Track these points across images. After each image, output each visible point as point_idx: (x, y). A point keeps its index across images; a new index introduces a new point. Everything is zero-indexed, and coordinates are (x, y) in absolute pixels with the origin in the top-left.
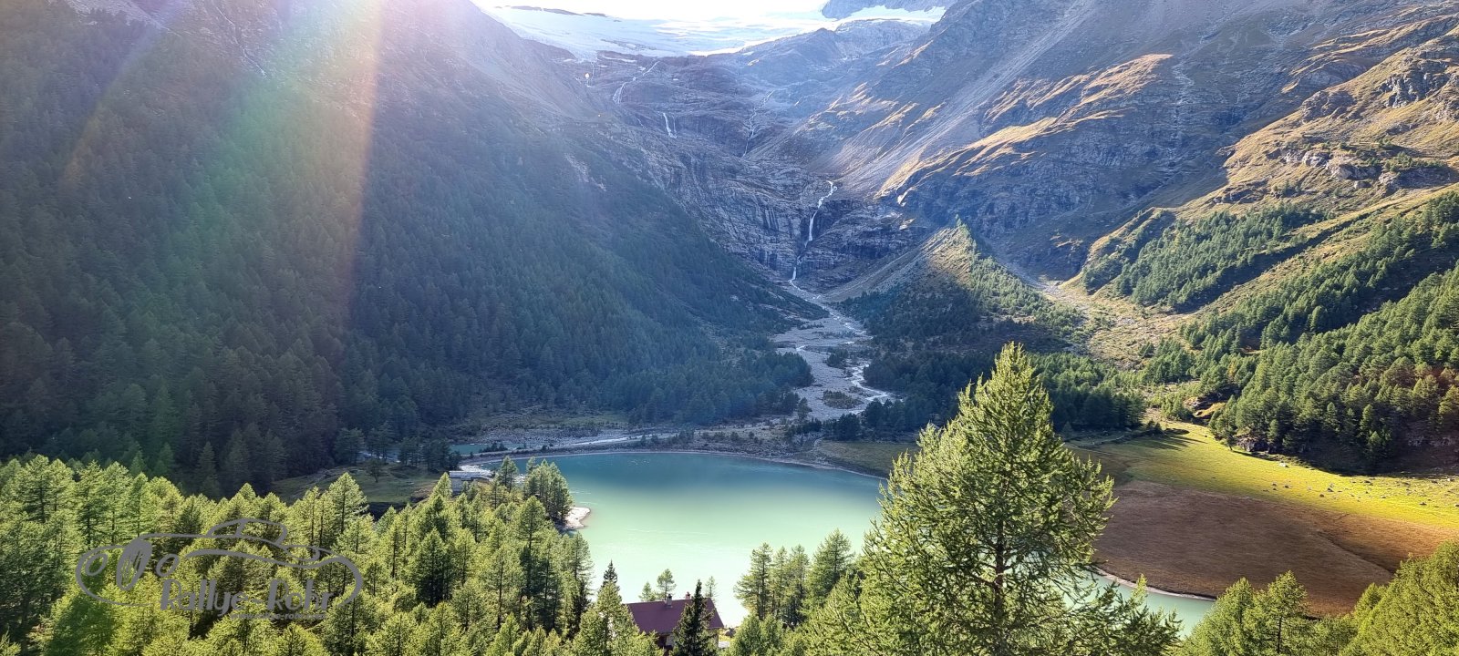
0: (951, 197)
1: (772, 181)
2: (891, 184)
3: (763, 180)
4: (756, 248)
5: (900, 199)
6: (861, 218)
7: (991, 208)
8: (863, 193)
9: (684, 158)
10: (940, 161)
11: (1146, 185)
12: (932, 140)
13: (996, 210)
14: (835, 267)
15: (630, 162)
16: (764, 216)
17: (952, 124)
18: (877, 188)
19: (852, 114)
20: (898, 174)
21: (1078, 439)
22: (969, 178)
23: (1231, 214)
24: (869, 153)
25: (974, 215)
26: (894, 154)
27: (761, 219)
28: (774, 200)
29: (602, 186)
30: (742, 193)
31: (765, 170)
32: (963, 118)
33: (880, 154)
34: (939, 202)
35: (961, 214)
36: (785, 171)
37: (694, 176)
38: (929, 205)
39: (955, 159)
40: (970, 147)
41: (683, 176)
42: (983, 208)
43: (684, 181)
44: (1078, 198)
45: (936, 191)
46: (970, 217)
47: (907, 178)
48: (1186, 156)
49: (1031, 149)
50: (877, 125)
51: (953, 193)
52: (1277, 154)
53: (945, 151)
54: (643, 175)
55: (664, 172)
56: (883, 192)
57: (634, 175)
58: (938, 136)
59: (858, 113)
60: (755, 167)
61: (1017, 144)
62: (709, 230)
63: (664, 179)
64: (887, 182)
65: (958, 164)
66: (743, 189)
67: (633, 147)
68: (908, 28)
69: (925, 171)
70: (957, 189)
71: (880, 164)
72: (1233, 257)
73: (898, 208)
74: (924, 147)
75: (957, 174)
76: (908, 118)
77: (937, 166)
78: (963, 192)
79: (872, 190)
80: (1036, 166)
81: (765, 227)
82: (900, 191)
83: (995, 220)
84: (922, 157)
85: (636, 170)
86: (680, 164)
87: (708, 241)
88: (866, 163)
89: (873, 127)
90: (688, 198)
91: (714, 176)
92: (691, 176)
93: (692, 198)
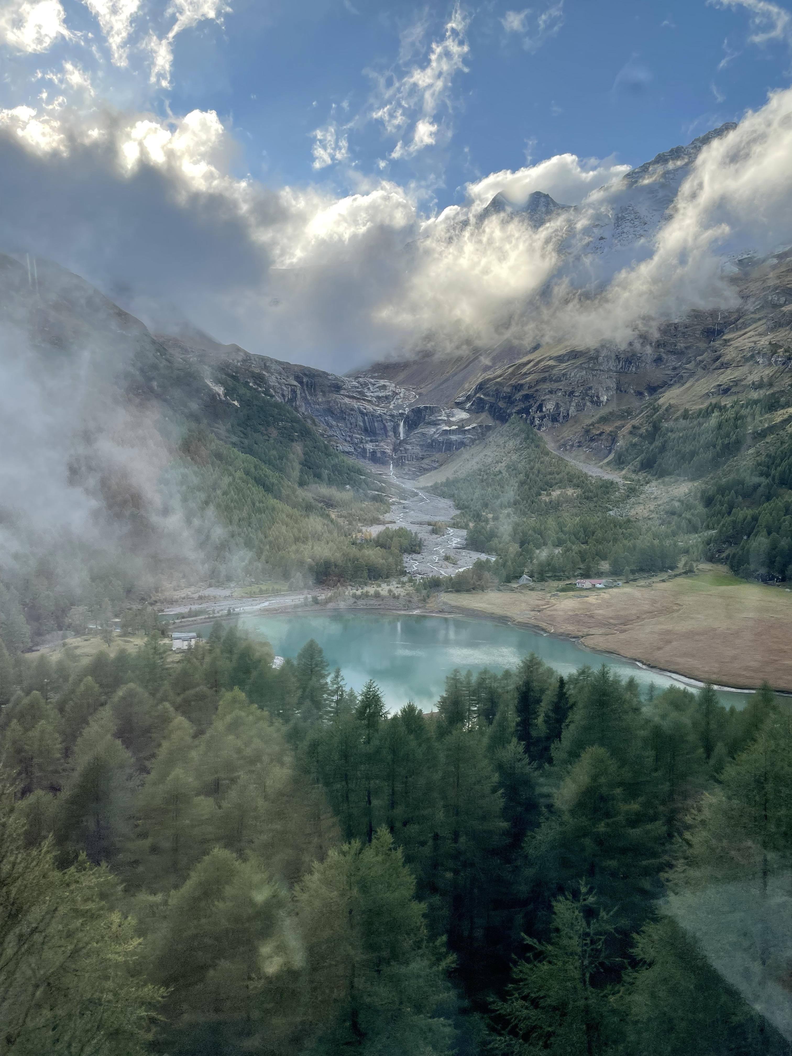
1: (368, 394)
3: (361, 393)
4: (360, 447)
7: (540, 408)
9: (297, 378)
10: (499, 372)
11: (656, 385)
13: (544, 409)
14: (423, 459)
15: (255, 383)
16: (364, 421)
20: (467, 384)
22: (522, 385)
23: (723, 404)
25: (528, 413)
27: (362, 424)
28: (370, 408)
29: (236, 403)
30: (346, 404)
31: (361, 385)
34: (500, 404)
35: (518, 413)
36: (377, 386)
37: (307, 392)
38: (492, 407)
39: (510, 370)
40: (520, 361)
41: (298, 392)
42: (534, 408)
43: (299, 396)
44: (606, 397)
45: (497, 396)
46: (525, 416)
47: (474, 387)
48: (684, 361)
49: (568, 360)
51: (510, 397)
52: (752, 356)
53: (502, 364)
54: (267, 393)
55: (282, 389)
57: (259, 392)
60: (354, 383)
61: (557, 357)
62: (322, 435)
63: (283, 395)
65: (513, 374)
66: (347, 400)
67: (257, 371)
69: (488, 381)
70: (513, 394)
72: (728, 435)
75: (513, 382)
77: (498, 377)
78: (518, 396)
80: (573, 374)
81: (366, 430)
83: (545, 417)
84: (484, 370)
85: (260, 389)
86: (295, 383)
87: (324, 443)
90: (303, 409)
91: (322, 391)
92: (304, 392)
93: (306, 409)
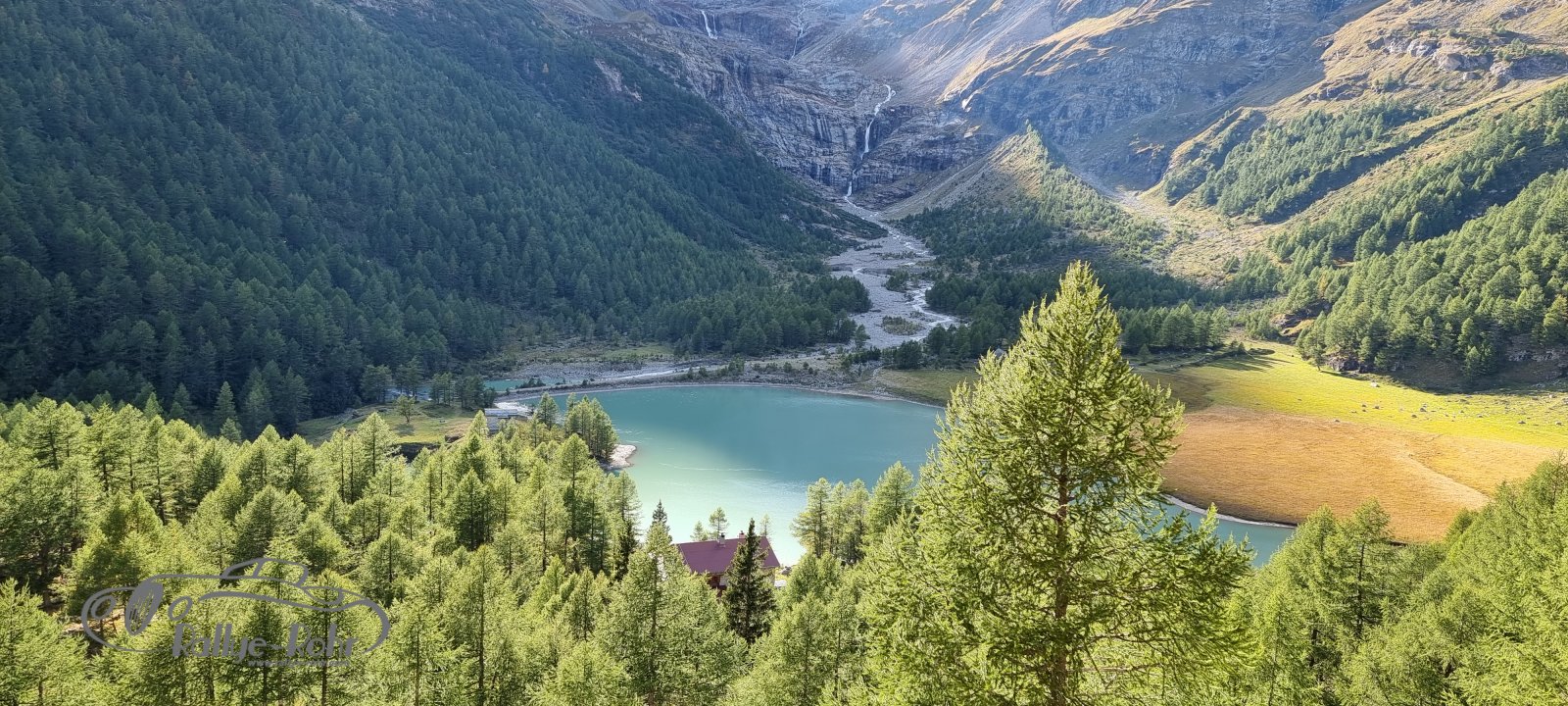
0: (1021, 100)
1: (823, 86)
2: (955, 86)
3: (813, 85)
4: (807, 162)
5: (965, 103)
6: (922, 126)
7: (1064, 112)
8: (924, 97)
9: (726, 62)
10: (1008, 59)
11: (1234, 82)
12: (1000, 36)
13: (1070, 114)
14: (893, 181)
15: (666, 67)
16: (815, 126)
17: (1022, 18)
18: (939, 92)
19: (911, 8)
20: (963, 74)
21: (1155, 362)
22: (1040, 78)
23: (1328, 112)
24: (931, 52)
25: (1046, 119)
26: (958, 53)
27: (812, 129)
28: (825, 107)
29: (637, 95)
30: (791, 100)
31: (815, 74)
32: (1034, 10)
33: (942, 53)
34: (1007, 106)
35: (1031, 119)
36: (838, 74)
37: (738, 82)
38: (996, 109)
39: (1025, 57)
40: (1042, 43)
41: (726, 82)
42: (1056, 112)
43: (726, 87)
44: (1159, 99)
45: (1004, 94)
46: (1041, 122)
47: (972, 80)
48: (1279, 48)
49: (1109, 43)
50: (940, 20)
51: (1022, 96)
52: (1381, 42)
53: (1014, 48)
54: (682, 82)
55: (705, 79)
56: (946, 96)
57: (672, 82)
58: (1006, 31)
59: (917, 6)
60: (806, 71)
61: (1093, 38)
62: (755, 143)
63: (704, 85)
64: (951, 85)
65: (1029, 62)
66: (792, 95)
67: (669, 50)
69: (993, 71)
70: (1027, 91)
71: (943, 64)
72: (1328, 160)
73: (962, 113)
74: (992, 44)
75: (1028, 73)
76: (972, 13)
77: (1006, 66)
78: (1034, 94)
79: (934, 94)
80: (1114, 63)
81: (817, 138)
82: (965, 95)
83: (1069, 125)
84: (989, 55)
85: (673, 77)
86: (722, 69)
87: (755, 155)
88: (927, 64)
89: (935, 22)
90: (730, 107)
91: (759, 82)
92: (735, 83)
93: (736, 106)
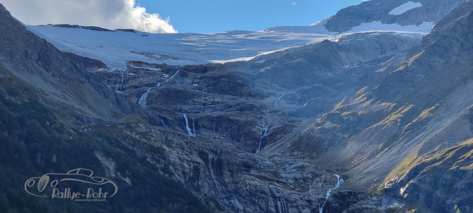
0: (450, 189)
1: (283, 175)
2: (393, 177)
3: (275, 174)
5: (402, 190)
6: (367, 208)
8: (368, 185)
9: (202, 155)
10: (437, 156)
12: (429, 137)
15: (153, 158)
16: (276, 207)
17: (447, 123)
18: (381, 180)
19: (355, 114)
20: (399, 168)
22: (464, 172)
24: (371, 149)
26: (395, 150)
27: (273, 210)
28: (286, 192)
29: (127, 180)
30: (256, 186)
31: (276, 165)
32: (456, 118)
33: (382, 150)
34: (438, 193)
35: (460, 205)
36: (295, 165)
37: (212, 171)
38: (429, 196)
39: (451, 154)
40: (464, 143)
41: (202, 170)
43: (202, 175)
45: (435, 184)
46: (468, 208)
47: (407, 172)
50: (378, 124)
53: (441, 147)
54: (166, 170)
55: (182, 166)
56: (386, 184)
57: (157, 169)
58: (434, 134)
59: (360, 113)
63: (184, 173)
64: (390, 175)
65: (454, 158)
66: (257, 182)
67: (157, 145)
68: (402, 40)
69: (424, 165)
70: (454, 182)
71: (382, 159)
73: (401, 199)
74: (422, 144)
75: (454, 167)
76: (405, 119)
77: (435, 161)
78: (460, 184)
79: (376, 182)
82: (402, 184)
84: (421, 152)
85: (158, 165)
86: (199, 160)
88: (369, 158)
89: (375, 126)
90: (206, 190)
91: (230, 171)
92: (209, 171)
93: (209, 190)
